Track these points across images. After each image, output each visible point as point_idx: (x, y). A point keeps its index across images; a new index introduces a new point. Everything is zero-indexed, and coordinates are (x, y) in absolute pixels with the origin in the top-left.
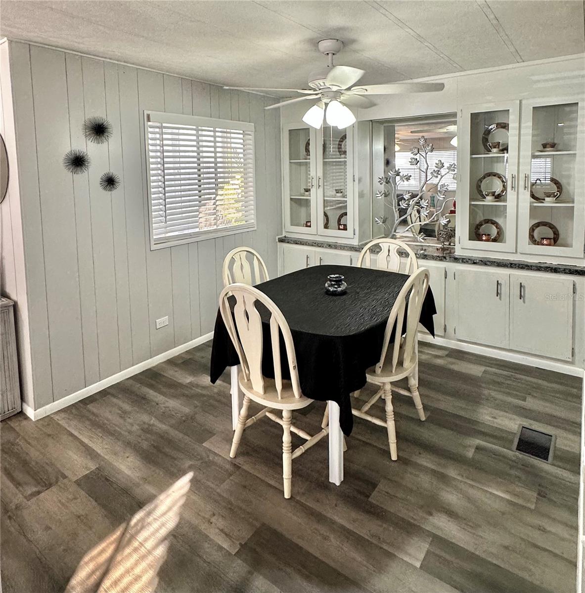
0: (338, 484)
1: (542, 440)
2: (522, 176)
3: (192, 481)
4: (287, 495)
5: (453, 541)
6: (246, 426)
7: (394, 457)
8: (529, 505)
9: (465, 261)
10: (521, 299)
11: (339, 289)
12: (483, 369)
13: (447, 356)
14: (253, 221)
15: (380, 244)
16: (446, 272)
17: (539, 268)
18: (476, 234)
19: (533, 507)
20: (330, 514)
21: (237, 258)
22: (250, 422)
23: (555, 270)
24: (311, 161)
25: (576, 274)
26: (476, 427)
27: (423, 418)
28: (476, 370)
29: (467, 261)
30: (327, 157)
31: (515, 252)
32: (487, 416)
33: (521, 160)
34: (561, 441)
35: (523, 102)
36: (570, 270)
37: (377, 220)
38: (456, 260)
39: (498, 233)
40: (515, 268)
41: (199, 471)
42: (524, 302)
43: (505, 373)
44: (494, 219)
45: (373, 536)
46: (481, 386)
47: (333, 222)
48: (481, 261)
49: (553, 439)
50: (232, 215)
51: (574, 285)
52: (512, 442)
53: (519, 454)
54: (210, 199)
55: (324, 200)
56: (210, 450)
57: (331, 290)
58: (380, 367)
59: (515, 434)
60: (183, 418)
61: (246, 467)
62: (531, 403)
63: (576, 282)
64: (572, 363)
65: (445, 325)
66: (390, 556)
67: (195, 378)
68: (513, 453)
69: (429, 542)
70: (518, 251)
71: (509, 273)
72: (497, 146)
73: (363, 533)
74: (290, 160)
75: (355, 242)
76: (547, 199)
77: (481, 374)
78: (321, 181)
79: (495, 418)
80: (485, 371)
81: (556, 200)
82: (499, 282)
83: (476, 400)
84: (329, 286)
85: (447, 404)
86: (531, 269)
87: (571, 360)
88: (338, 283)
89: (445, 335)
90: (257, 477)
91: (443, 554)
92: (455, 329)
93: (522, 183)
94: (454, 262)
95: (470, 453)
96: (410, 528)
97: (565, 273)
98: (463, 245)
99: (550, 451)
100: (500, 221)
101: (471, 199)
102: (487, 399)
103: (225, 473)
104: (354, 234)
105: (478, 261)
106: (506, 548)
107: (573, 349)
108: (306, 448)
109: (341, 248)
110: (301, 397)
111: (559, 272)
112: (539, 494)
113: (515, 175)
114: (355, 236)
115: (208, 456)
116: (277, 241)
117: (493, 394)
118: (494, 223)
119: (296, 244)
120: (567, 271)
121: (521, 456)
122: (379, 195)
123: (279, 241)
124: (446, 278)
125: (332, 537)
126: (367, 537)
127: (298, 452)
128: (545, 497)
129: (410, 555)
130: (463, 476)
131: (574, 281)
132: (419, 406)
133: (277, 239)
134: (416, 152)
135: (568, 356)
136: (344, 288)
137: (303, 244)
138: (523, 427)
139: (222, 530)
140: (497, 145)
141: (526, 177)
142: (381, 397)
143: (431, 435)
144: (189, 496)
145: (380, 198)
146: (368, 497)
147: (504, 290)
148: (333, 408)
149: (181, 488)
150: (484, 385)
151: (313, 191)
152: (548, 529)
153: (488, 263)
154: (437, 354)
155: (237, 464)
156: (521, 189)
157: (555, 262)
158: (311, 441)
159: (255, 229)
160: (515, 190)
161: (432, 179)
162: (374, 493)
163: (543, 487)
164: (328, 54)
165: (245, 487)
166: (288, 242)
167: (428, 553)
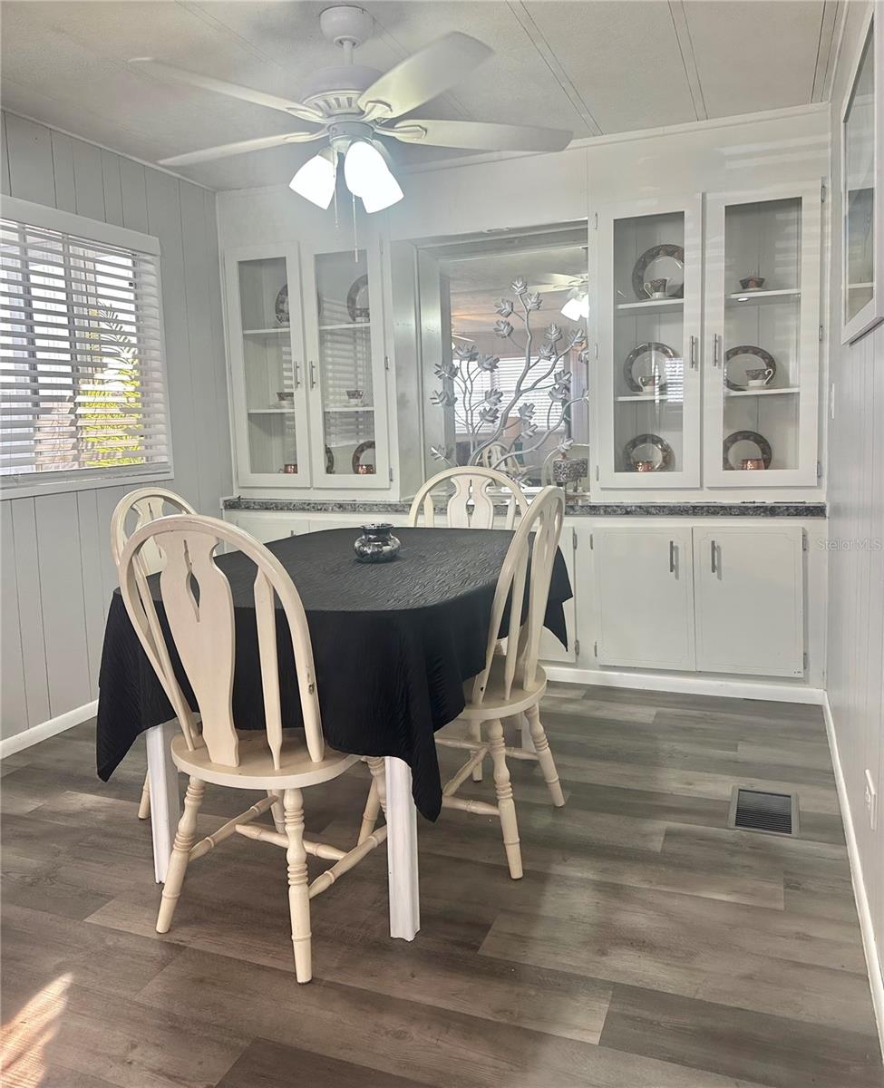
0: (410, 938)
1: (775, 805)
2: (709, 339)
3: (71, 991)
4: (303, 975)
5: (655, 987)
6: (192, 858)
7: (516, 872)
8: (773, 905)
9: (609, 510)
10: (713, 571)
11: (386, 548)
12: (653, 711)
13: (584, 697)
14: (164, 459)
15: (452, 480)
16: (574, 535)
17: (744, 511)
18: (627, 461)
19: (781, 906)
20: (400, 991)
21: (142, 508)
22: (200, 849)
23: (771, 511)
24: (292, 329)
25: (806, 515)
26: (658, 803)
27: (561, 802)
28: (645, 714)
29: (615, 511)
30: (327, 321)
31: (699, 486)
32: (672, 782)
33: (707, 310)
34: (805, 800)
35: (709, 197)
36: (797, 508)
37: (435, 451)
38: (594, 510)
39: (664, 458)
40: (702, 514)
41: (84, 971)
42: (719, 577)
43: (695, 713)
44: (656, 434)
45: (499, 1012)
46: (656, 739)
47: (343, 460)
48: (640, 507)
49: (793, 800)
50: (118, 443)
51: (804, 536)
52: (724, 815)
53: (743, 832)
54: (60, 399)
55: (325, 413)
56: (104, 929)
57: (369, 551)
58: (482, 689)
59: (729, 802)
60: (28, 880)
61: (199, 944)
62: (746, 752)
63: (808, 530)
64: (803, 681)
65: (577, 641)
66: (539, 1037)
67: (46, 801)
68: (732, 832)
69: (610, 998)
70: (705, 485)
71: (690, 525)
72: (662, 288)
73: (478, 1010)
74: (244, 329)
75: (394, 497)
76: (753, 383)
77: (652, 719)
78: (316, 372)
79: (691, 784)
80: (657, 714)
81: (767, 384)
82: (674, 544)
83: (651, 760)
84: (364, 545)
85: (600, 774)
86: (731, 514)
87: (801, 675)
88: (382, 536)
89: (577, 660)
90: (227, 957)
91: (636, 1012)
92: (596, 646)
93: (709, 353)
94: (590, 514)
95: (657, 845)
96: (566, 984)
97: (788, 515)
98: (605, 482)
99: (792, 819)
100: (667, 436)
101: (618, 393)
102: (670, 757)
103: (150, 964)
104: (391, 480)
105: (633, 508)
106: (749, 978)
107: (805, 654)
108: (338, 874)
109: (365, 509)
110: (324, 758)
111: (778, 515)
112: (787, 886)
113: (697, 339)
114: (393, 483)
115: (102, 940)
116: (222, 507)
117: (679, 747)
118: (657, 441)
119: (267, 509)
120: (792, 511)
121: (744, 834)
122: (438, 401)
123: (226, 508)
124: (575, 548)
125: (413, 1031)
126: (486, 1017)
127: (322, 883)
128: (797, 888)
129: (576, 1027)
130: (651, 882)
131: (803, 529)
132: (553, 776)
133: (221, 503)
134: (508, 309)
135: (796, 668)
136: (396, 546)
137: (281, 509)
138: (740, 790)
139: (160, 1072)
140: (661, 285)
141: (716, 341)
142: (471, 775)
143: (578, 826)
144: (65, 1024)
145: (440, 405)
146: (476, 948)
147: (684, 559)
148: (395, 776)
149: (43, 1010)
150: (660, 736)
151: (299, 395)
152: (813, 934)
153: (653, 510)
154: (564, 696)
155: (176, 942)
156: (708, 365)
157: (769, 499)
158: (344, 860)
159: (171, 476)
160: (696, 367)
161: (539, 363)
162: (488, 939)
163: (791, 873)
164: (341, 42)
165: (202, 981)
166: (248, 508)
167: (610, 1017)
